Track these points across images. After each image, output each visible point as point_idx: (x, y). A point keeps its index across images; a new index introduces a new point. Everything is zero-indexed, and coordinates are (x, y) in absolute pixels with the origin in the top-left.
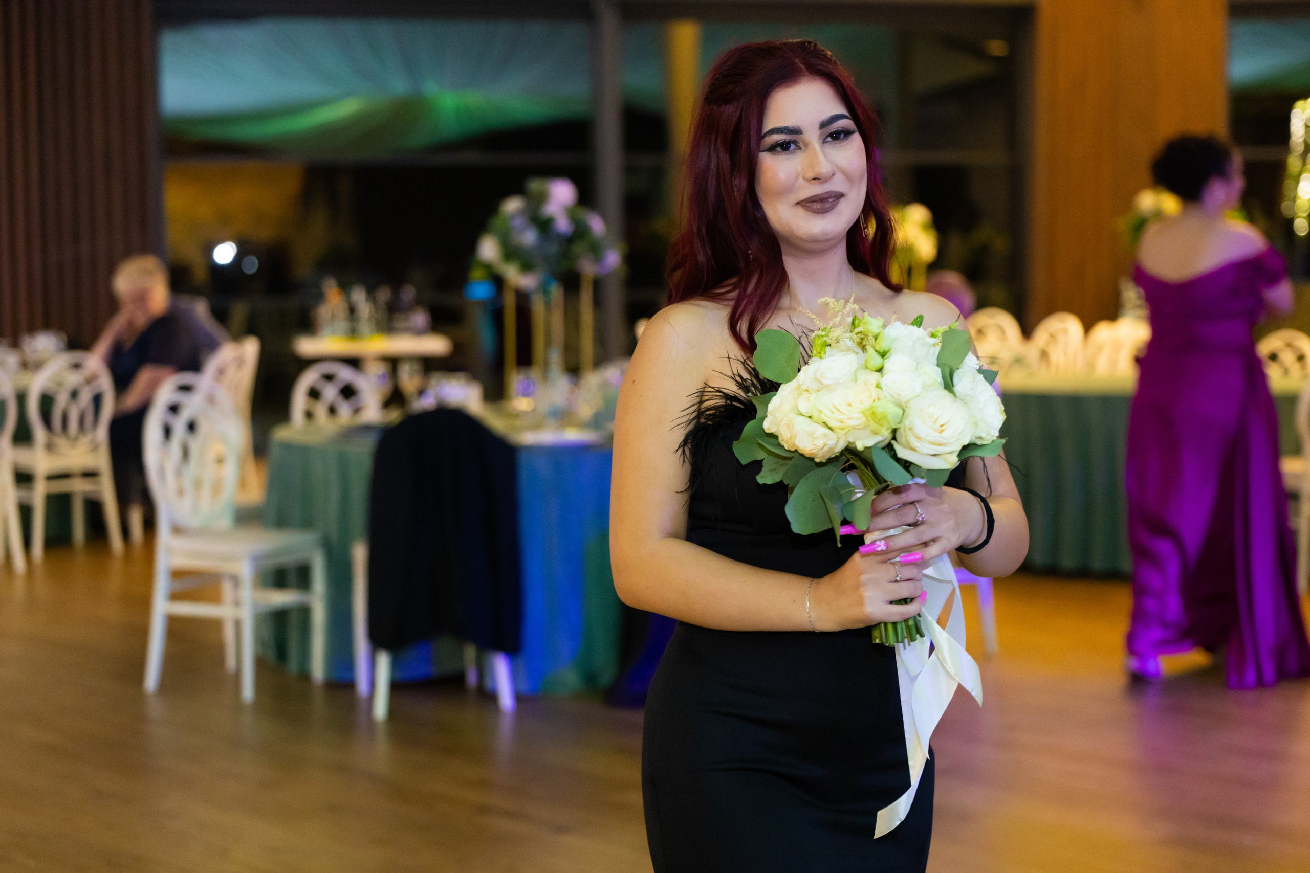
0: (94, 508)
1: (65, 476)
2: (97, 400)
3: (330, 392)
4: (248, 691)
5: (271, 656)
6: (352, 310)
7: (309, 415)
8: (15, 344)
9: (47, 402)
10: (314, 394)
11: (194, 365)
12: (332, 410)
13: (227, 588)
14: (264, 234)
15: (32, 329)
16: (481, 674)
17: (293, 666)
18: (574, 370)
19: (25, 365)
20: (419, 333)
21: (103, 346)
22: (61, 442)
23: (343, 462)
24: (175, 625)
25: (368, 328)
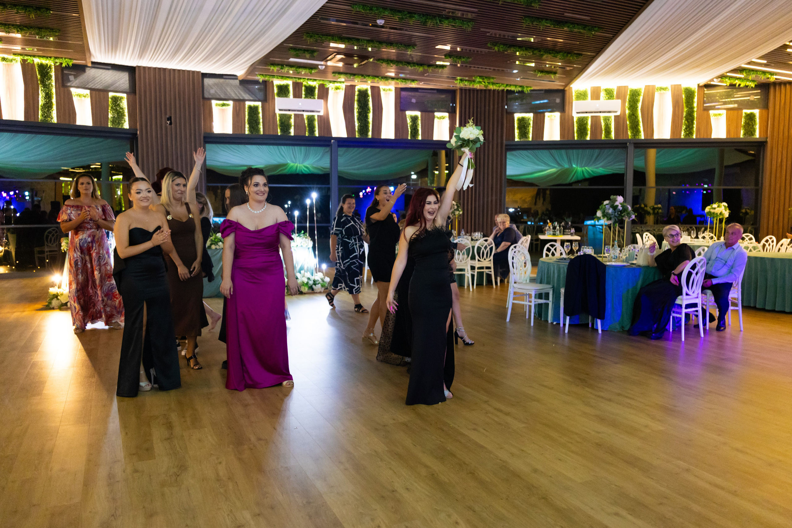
0: (489, 276)
1: (482, 268)
2: (491, 249)
6: (554, 228)
7: (547, 255)
9: (479, 249)
10: (549, 250)
15: (475, 231)
16: (593, 325)
17: (543, 319)
18: (621, 246)
19: (473, 240)
21: (492, 236)
22: (482, 260)
24: (514, 306)
25: (558, 232)
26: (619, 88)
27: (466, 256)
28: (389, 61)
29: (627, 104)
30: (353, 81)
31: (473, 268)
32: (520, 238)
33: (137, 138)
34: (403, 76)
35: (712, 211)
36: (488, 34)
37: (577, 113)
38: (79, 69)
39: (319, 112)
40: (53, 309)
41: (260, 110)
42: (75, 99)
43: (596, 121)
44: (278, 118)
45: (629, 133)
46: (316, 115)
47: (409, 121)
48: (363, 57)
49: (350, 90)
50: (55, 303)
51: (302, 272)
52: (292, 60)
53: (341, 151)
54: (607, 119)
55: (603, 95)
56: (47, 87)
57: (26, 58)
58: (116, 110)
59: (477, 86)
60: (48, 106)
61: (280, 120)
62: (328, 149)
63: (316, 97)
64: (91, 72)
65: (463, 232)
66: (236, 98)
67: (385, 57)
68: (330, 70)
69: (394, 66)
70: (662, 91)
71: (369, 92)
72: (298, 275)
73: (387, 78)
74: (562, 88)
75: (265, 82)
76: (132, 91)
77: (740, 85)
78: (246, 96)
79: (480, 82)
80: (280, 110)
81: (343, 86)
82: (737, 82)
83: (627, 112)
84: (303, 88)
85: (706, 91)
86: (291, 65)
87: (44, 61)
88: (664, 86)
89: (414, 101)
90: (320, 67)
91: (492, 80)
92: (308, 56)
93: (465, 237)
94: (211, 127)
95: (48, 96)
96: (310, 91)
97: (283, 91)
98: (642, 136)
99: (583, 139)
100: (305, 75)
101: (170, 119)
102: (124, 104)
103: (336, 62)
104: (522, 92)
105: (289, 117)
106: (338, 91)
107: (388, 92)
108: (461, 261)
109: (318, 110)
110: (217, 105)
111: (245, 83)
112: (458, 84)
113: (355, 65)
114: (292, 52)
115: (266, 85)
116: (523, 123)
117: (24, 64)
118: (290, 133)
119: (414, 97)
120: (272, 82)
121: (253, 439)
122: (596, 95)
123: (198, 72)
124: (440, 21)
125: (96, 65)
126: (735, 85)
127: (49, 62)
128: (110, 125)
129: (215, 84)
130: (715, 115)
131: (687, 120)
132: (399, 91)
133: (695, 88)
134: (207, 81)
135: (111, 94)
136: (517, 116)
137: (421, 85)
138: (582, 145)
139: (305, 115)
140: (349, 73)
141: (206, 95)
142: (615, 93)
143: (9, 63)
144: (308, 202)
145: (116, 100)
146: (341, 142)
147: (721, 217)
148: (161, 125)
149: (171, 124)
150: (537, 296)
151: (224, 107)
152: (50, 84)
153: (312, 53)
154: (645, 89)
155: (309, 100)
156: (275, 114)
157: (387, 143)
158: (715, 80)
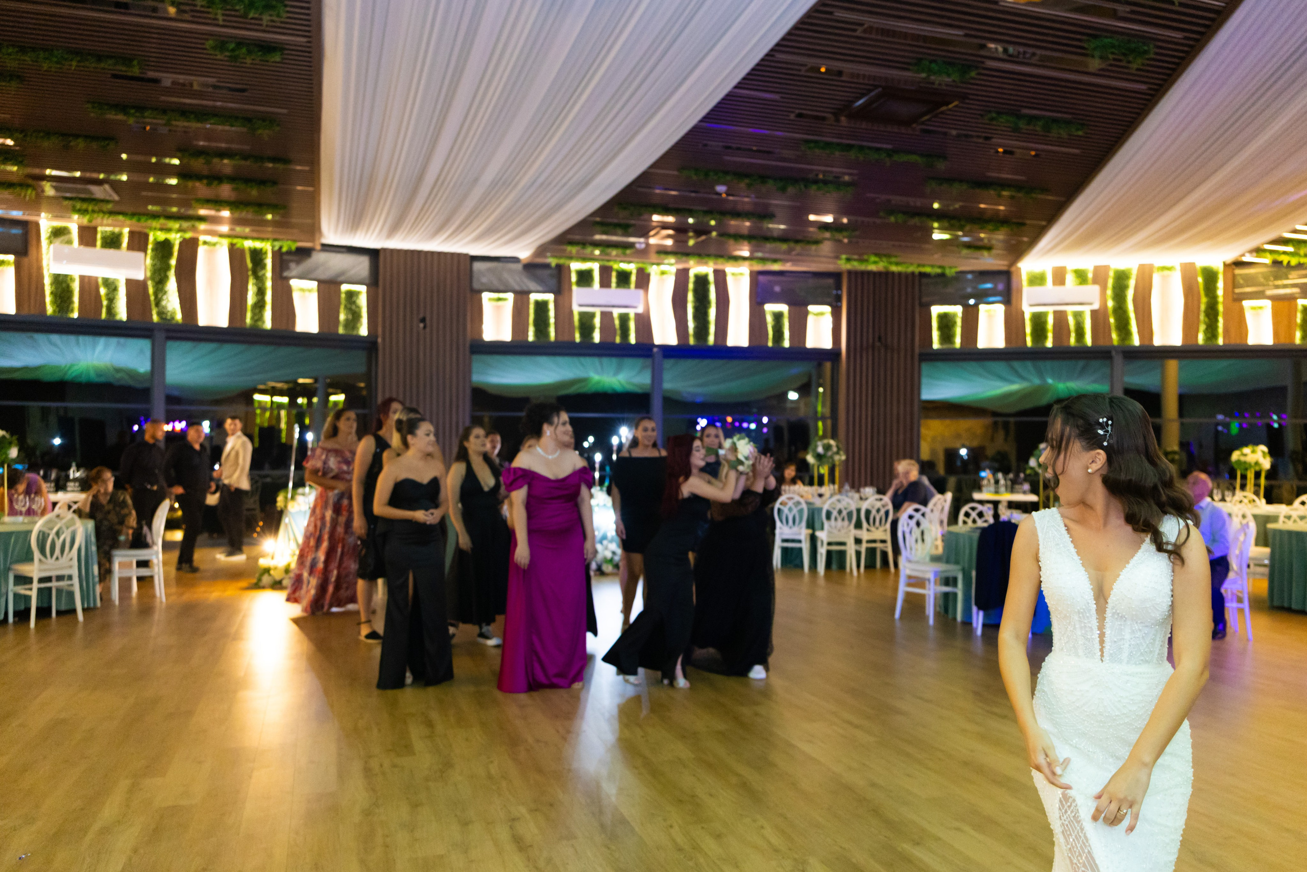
0: (884, 554)
1: (874, 541)
2: (887, 513)
3: (974, 515)
4: (931, 621)
5: (942, 611)
6: (997, 482)
7: (965, 522)
8: (858, 491)
9: (868, 512)
10: (967, 515)
11: (925, 503)
12: (974, 521)
13: (927, 583)
14: (975, 444)
15: (866, 485)
17: (950, 616)
19: (861, 499)
20: (1024, 493)
21: (890, 493)
22: (873, 529)
23: (970, 538)
24: (908, 594)
25: (1003, 489)
26: (1097, 269)
27: (846, 522)
28: (739, 237)
29: (1109, 292)
30: (687, 262)
31: (858, 541)
32: (932, 496)
33: (377, 350)
34: (760, 255)
35: (1243, 459)
36: (878, 200)
37: (1031, 305)
38: (304, 253)
39: (635, 307)
40: (263, 588)
41: (551, 307)
42: (296, 296)
43: (1060, 318)
44: (576, 318)
45: (1114, 336)
46: (632, 313)
47: (769, 319)
48: (701, 230)
49: (682, 275)
50: (266, 579)
51: (605, 542)
52: (598, 237)
53: (668, 363)
54: (1078, 315)
55: (1070, 278)
56: (260, 280)
57: (235, 241)
58: (350, 309)
59: (872, 267)
60: (259, 305)
61: (581, 320)
62: (648, 361)
63: (633, 285)
64: (319, 257)
65: (847, 487)
66: (517, 288)
67: (732, 231)
68: (653, 250)
69: (746, 243)
70: (1166, 272)
71: (711, 278)
72: (599, 547)
73: (737, 259)
74: (1004, 268)
75: (559, 267)
76: (373, 282)
77: (1289, 262)
78: (532, 285)
79: (875, 262)
80: (581, 306)
81: (673, 270)
82: (1285, 259)
83: (1110, 304)
84: (614, 274)
85: (1238, 271)
86: (596, 244)
87: (258, 245)
88: (1168, 265)
89: (777, 289)
90: (637, 246)
91: (893, 260)
92: (619, 231)
93: (850, 494)
94: (480, 332)
95: (261, 292)
96: (624, 278)
97: (585, 278)
98: (1136, 341)
99: (1040, 345)
100: (617, 256)
101: (423, 320)
102: (363, 301)
103: (662, 239)
104: (943, 275)
105: (592, 315)
106: (665, 276)
107: (739, 277)
108: (839, 530)
109: (634, 304)
110: (491, 299)
111: (531, 267)
112: (843, 265)
113: (691, 242)
114: (599, 228)
115: (561, 272)
116: (946, 322)
117: (232, 247)
118: (592, 338)
119: (777, 283)
120: (569, 267)
121: (530, 740)
122: (1059, 277)
123: (466, 255)
124: (806, 186)
125: (327, 248)
126: (1281, 262)
127: (267, 246)
128: (341, 331)
129: (489, 270)
130: (1253, 308)
131: (1207, 315)
132: (755, 276)
133: (1218, 266)
134: (477, 266)
135: (345, 287)
136: (936, 310)
137: (788, 267)
138: (1038, 355)
139: (616, 312)
140: (681, 251)
141: (476, 286)
142: (1090, 276)
143: (212, 248)
144: (615, 441)
145: (351, 295)
146: (667, 351)
147: (1257, 469)
148: (411, 329)
149: (425, 327)
150: (938, 582)
151: (500, 303)
152: (264, 275)
153: (626, 229)
154: (1139, 270)
155: (622, 291)
156: (571, 313)
157: (737, 352)
158: (1248, 255)
